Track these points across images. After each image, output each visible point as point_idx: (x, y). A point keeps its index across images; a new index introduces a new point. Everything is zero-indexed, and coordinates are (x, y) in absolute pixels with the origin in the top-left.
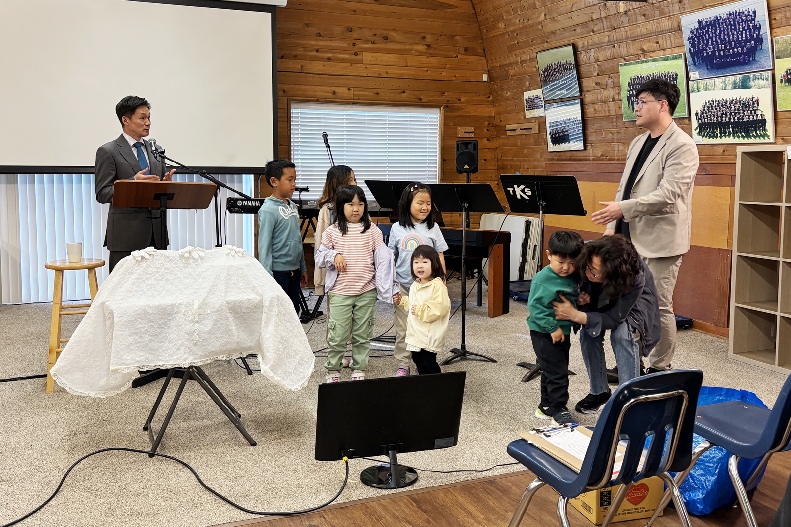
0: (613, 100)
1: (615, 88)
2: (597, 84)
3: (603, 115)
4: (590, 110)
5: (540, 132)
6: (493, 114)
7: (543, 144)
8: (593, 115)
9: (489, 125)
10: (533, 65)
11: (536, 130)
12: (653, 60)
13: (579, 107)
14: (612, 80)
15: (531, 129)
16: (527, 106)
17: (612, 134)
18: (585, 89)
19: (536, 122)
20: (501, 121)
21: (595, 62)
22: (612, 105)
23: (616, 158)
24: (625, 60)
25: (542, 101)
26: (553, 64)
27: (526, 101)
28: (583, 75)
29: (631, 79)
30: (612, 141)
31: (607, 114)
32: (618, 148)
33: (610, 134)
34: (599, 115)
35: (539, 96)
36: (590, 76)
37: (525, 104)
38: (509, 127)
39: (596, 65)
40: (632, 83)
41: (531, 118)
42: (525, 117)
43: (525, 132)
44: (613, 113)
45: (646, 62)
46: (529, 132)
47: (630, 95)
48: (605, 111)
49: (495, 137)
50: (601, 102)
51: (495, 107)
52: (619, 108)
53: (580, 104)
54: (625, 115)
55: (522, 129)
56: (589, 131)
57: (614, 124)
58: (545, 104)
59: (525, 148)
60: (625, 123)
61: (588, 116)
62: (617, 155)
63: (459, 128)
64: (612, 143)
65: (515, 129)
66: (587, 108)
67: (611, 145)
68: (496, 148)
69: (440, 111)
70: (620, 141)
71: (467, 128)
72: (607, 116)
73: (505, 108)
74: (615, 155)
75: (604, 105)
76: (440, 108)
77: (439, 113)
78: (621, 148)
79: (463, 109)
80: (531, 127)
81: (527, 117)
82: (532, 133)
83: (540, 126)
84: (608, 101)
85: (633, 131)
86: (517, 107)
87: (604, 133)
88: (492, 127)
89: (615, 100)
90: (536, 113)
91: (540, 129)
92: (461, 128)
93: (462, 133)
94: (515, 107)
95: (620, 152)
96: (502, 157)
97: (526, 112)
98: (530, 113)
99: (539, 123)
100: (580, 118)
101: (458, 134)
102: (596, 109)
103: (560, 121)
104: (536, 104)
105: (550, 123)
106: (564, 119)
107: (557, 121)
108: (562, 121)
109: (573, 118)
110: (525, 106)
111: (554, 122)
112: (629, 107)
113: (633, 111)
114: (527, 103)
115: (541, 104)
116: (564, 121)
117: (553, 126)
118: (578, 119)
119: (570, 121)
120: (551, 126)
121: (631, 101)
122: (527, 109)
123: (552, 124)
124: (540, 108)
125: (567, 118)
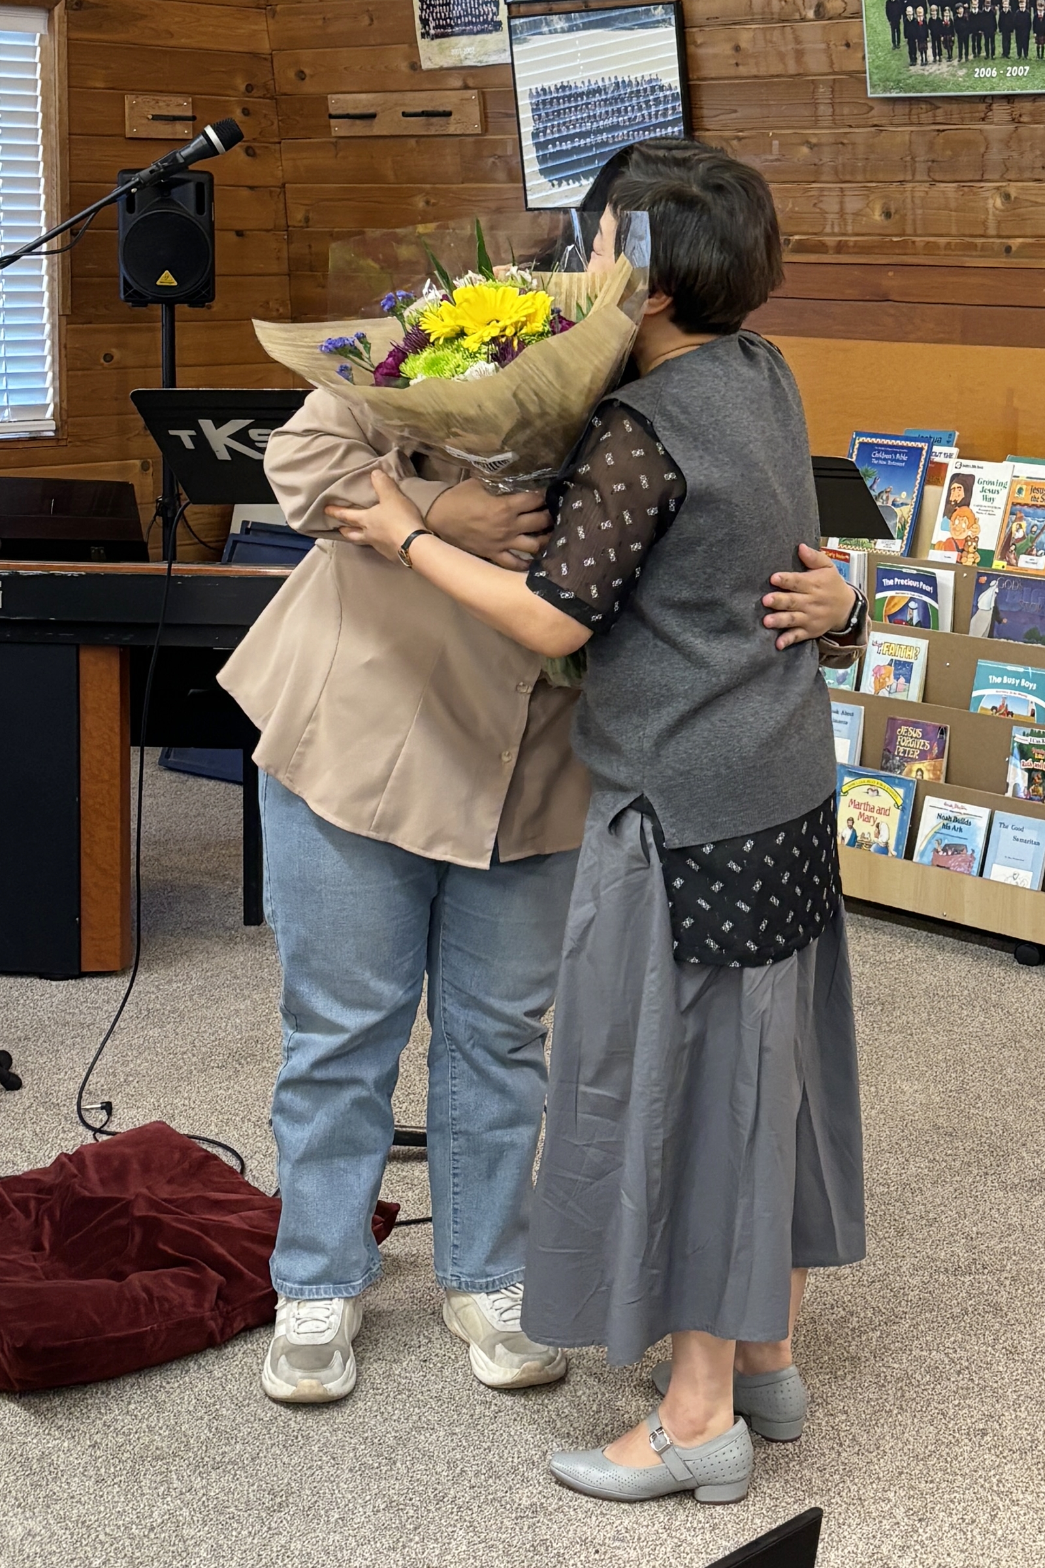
0: (820, 12)
3: (773, 71)
4: (714, 52)
5: (485, 129)
6: (265, 46)
7: (501, 175)
8: (732, 72)
9: (249, 88)
11: (467, 120)
13: (668, 35)
15: (448, 114)
16: (425, 22)
17: (812, 146)
19: (468, 87)
20: (301, 76)
22: (812, 33)
23: (831, 241)
30: (815, 172)
31: (792, 68)
32: (842, 203)
33: (805, 150)
34: (754, 72)
38: (338, 102)
41: (441, 69)
42: (415, 66)
43: (416, 126)
44: (816, 63)
46: (437, 126)
48: (782, 57)
49: (277, 140)
50: (764, 21)
51: (273, 17)
52: (848, 45)
53: (673, 22)
54: (875, 77)
55: (404, 114)
56: (708, 133)
57: (824, 110)
58: (513, 14)
59: (421, 191)
60: (872, 108)
61: (705, 73)
62: (836, 230)
63: (129, 100)
64: (814, 185)
65: (372, 111)
66: (699, 42)
67: (806, 190)
68: (280, 184)
69: (50, 20)
70: (848, 178)
71: (165, 98)
72: (791, 76)
73: (320, 23)
74: (828, 230)
75: (777, 33)
76: (50, 11)
77: (44, 32)
78: (853, 204)
79: (143, 17)
80: (448, 109)
81: (426, 65)
82: (452, 130)
83: (489, 103)
84: (797, 17)
85: (907, 137)
86: (375, 22)
87: (776, 143)
88: (264, 97)
89: (831, 13)
90: (468, 50)
91: (486, 117)
92: (139, 99)
93: (145, 121)
94: (366, 21)
95: (849, 218)
96: (310, 223)
97: (422, 43)
98: (442, 51)
99: (483, 93)
100: (672, 79)
101: (127, 123)
102: (743, 45)
103: (579, 84)
104: (467, 15)
105: (534, 92)
106: (600, 84)
107: (565, 84)
108: (587, 84)
109: (639, 80)
110: (417, 21)
111: (553, 89)
112: (896, 43)
113: (913, 61)
114: (428, 7)
115: (494, 14)
116: (598, 91)
117: (545, 102)
118: (665, 82)
119: (629, 90)
120: (537, 105)
121: (906, 21)
122: (428, 33)
123: (543, 98)
124: (490, 32)
125: (613, 80)
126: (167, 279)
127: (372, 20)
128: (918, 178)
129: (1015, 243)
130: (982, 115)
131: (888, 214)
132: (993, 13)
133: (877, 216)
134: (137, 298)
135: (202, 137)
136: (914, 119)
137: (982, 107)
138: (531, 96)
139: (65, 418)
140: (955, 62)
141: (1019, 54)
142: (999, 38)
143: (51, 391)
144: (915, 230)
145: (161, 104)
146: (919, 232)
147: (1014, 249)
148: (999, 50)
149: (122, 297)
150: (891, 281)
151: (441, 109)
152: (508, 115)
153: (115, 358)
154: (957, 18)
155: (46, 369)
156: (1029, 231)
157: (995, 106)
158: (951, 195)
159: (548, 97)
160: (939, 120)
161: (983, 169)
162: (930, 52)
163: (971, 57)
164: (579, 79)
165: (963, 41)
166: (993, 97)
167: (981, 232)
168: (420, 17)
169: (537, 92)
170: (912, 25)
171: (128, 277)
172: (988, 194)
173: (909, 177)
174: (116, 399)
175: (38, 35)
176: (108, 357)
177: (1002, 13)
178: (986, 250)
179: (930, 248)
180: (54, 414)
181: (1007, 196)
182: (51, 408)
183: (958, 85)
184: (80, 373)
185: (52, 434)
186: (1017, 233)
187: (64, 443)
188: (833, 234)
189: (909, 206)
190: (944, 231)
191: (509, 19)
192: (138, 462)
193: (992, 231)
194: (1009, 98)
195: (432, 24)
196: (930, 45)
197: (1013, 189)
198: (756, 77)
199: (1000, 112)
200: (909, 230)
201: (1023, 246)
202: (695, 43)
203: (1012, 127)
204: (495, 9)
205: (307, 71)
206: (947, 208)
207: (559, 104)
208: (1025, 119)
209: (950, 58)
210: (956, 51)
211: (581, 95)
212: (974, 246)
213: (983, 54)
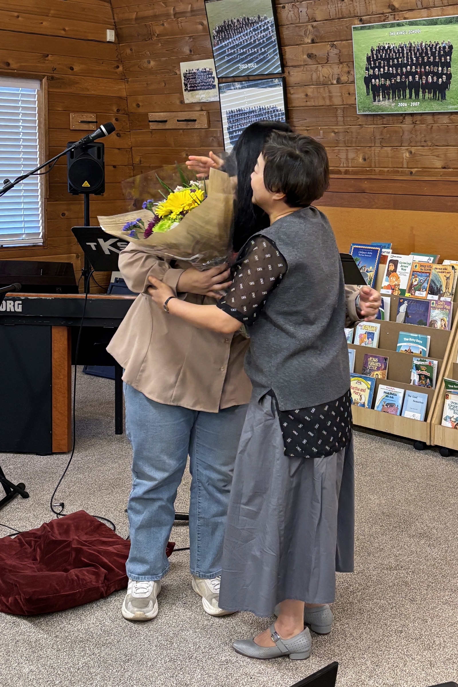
0: (339, 81)
1: (341, 63)
2: (310, 56)
3: (321, 104)
4: (297, 97)
5: (209, 126)
6: (124, 94)
7: (215, 144)
8: (304, 104)
9: (118, 110)
10: (198, 21)
11: (202, 123)
12: (411, 24)
13: (279, 91)
14: (336, 51)
15: (195, 121)
16: (186, 85)
17: (335, 133)
18: (289, 63)
19: (202, 110)
20: (138, 106)
21: (309, 21)
22: (335, 89)
23: (343, 169)
24: (361, 20)
25: (214, 78)
26: (235, 21)
27: (185, 77)
28: (286, 42)
29: (372, 51)
30: (337, 143)
31: (328, 103)
32: (347, 155)
33: (333, 134)
34: (313, 104)
35: (208, 69)
36: (299, 43)
37: (183, 81)
38: (153, 116)
39: (310, 27)
40: (373, 57)
41: (192, 103)
42: (182, 102)
43: (183, 125)
44: (337, 101)
45: (399, 25)
46: (191, 125)
47: (370, 76)
48: (324, 98)
49: (128, 130)
50: (317, 85)
51: (127, 83)
52: (349, 94)
53: (282, 85)
54: (360, 106)
55: (178, 121)
56: (296, 128)
57: (340, 119)
58: (220, 82)
59: (185, 150)
60: (359, 118)
61: (294, 105)
62: (345, 165)
63: (72, 115)
64: (336, 148)
65: (165, 119)
66: (292, 92)
67: (334, 150)
68: (130, 148)
69: (41, 84)
70: (349, 145)
71: (85, 114)
72: (328, 106)
73: (145, 85)
74: (342, 165)
75: (322, 89)
76: (41, 81)
77: (39, 89)
78: (351, 155)
79: (77, 83)
80: (195, 119)
81: (186, 101)
82: (196, 127)
83: (210, 116)
84: (330, 83)
85: (372, 130)
86: (167, 85)
87: (321, 132)
88: (124, 114)
89: (343, 82)
90: (203, 96)
91: (210, 122)
92: (76, 115)
93: (78, 123)
94: (164, 84)
95: (350, 161)
96: (142, 163)
97: (185, 93)
98: (192, 96)
99: (209, 113)
100: (282, 107)
101: (71, 124)
102: (309, 94)
103: (246, 109)
104: (202, 82)
105: (228, 112)
106: (254, 109)
107: (240, 109)
108: (248, 109)
109: (269, 107)
110: (183, 85)
111: (235, 111)
112: (368, 94)
113: (375, 100)
114: (187, 79)
115: (213, 82)
116: (253, 111)
117: (233, 116)
118: (279, 108)
119: (265, 111)
120: (229, 117)
121: (372, 84)
122: (187, 89)
123: (231, 114)
124: (211, 89)
125: (259, 108)
126: (86, 184)
127: (165, 84)
128: (377, 145)
129: (414, 170)
130: (401, 121)
131: (365, 159)
132: (405, 81)
133: (361, 160)
134: (75, 191)
135: (99, 129)
136: (375, 122)
137: (401, 118)
138: (227, 113)
139: (46, 238)
140: (391, 101)
141: (416, 97)
142: (408, 91)
143: (41, 228)
144: (375, 165)
145: (84, 116)
146: (377, 166)
147: (414, 172)
148: (408, 96)
149: (69, 191)
150: (366, 185)
151: (192, 119)
152: (218, 121)
153: (66, 214)
154: (391, 84)
155: (39, 219)
156: (419, 166)
157: (406, 118)
158: (389, 152)
159: (234, 114)
160: (385, 123)
161: (402, 142)
162: (381, 97)
163: (397, 98)
164: (246, 107)
165: (394, 93)
166: (405, 114)
167: (401, 166)
168: (184, 83)
169: (229, 112)
170: (374, 86)
171: (71, 184)
172: (404, 151)
173: (373, 145)
174: (66, 230)
175: (36, 90)
176: (63, 214)
177: (409, 82)
178: (403, 173)
179: (381, 173)
180: (42, 236)
181: (411, 152)
182: (41, 234)
183: (391, 109)
184: (53, 220)
185: (41, 244)
186: (415, 166)
187: (46, 247)
188: (344, 167)
189: (373, 156)
190: (386, 166)
191: (219, 84)
192: (75, 255)
193: (405, 166)
194: (412, 115)
195: (189, 86)
196: (381, 94)
197: (413, 150)
198: (314, 106)
199: (408, 119)
200: (373, 165)
201: (417, 172)
202: (290, 93)
203: (413, 126)
204: (213, 80)
205: (140, 104)
206: (388, 157)
207: (238, 117)
208: (417, 122)
209: (389, 99)
210: (391, 96)
211: (246, 113)
212: (398, 172)
213: (402, 97)
